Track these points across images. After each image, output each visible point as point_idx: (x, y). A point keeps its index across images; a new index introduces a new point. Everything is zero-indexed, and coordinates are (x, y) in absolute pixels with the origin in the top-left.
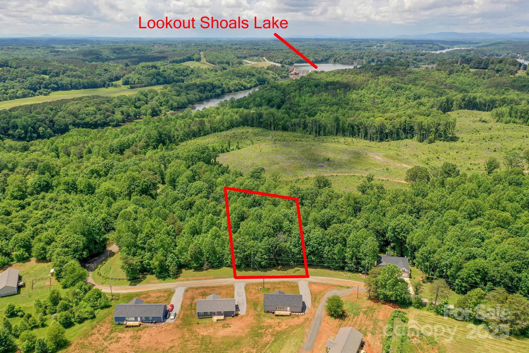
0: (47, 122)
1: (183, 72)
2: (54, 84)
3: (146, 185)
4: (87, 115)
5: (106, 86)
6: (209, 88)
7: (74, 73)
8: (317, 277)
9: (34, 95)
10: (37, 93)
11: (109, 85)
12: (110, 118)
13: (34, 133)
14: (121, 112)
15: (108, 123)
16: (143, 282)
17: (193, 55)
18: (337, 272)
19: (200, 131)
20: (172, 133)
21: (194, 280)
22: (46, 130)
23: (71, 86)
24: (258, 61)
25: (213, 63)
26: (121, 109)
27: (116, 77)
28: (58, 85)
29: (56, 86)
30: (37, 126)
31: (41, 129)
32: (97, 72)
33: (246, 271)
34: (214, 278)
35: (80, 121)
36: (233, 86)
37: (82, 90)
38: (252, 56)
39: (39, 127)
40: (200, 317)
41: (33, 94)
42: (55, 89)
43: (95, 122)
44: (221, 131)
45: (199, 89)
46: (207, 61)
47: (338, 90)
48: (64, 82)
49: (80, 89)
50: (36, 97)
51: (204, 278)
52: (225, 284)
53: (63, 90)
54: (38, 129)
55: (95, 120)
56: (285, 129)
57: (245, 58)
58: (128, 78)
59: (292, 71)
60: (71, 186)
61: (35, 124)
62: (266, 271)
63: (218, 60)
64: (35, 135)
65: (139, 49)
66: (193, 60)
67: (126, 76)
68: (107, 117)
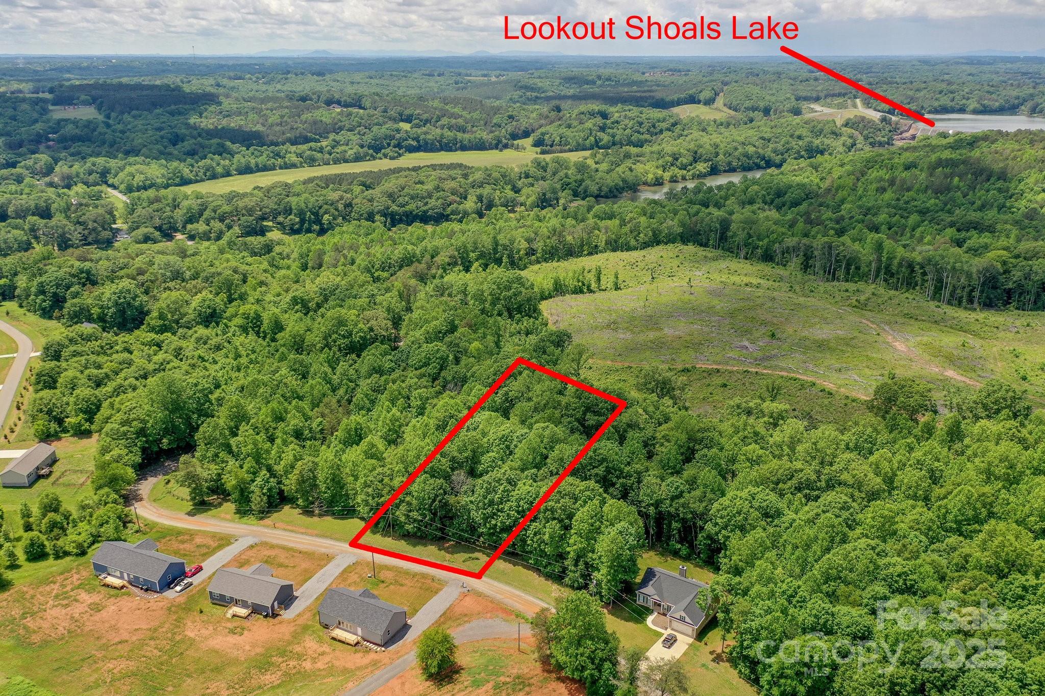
0: (341, 207)
1: (654, 126)
2: (413, 139)
3: (361, 337)
4: (412, 198)
5: (500, 146)
6: (685, 161)
7: (453, 121)
8: (496, 583)
9: (374, 158)
10: (379, 155)
11: (506, 146)
12: (454, 206)
13: (314, 222)
14: (477, 196)
15: (448, 215)
16: (210, 513)
17: (701, 92)
18: (549, 583)
19: (582, 246)
20: (515, 244)
21: (285, 530)
22: (334, 219)
23: (441, 145)
24: (840, 106)
25: (736, 110)
26: (479, 191)
27: (524, 131)
28: (418, 141)
29: (415, 143)
30: (322, 211)
31: (326, 217)
32: (495, 121)
33: (384, 536)
34: (317, 536)
35: (396, 208)
36: (741, 158)
37: (458, 152)
38: (834, 95)
39: (326, 213)
40: (215, 602)
41: (372, 156)
42: (411, 150)
43: (424, 212)
44: (629, 249)
45: (660, 162)
46: (725, 105)
47: (956, 179)
48: (429, 137)
49: (456, 150)
50: (378, 161)
51: (304, 531)
52: (323, 550)
53: (426, 151)
54: (322, 216)
55: (425, 208)
56: (768, 257)
57: (817, 99)
58: (543, 134)
59: (906, 131)
60: (252, 322)
61: (320, 207)
62: (414, 545)
63: (748, 104)
64: (316, 227)
65: (609, 79)
66: (699, 102)
67: (543, 130)
68: (449, 205)
